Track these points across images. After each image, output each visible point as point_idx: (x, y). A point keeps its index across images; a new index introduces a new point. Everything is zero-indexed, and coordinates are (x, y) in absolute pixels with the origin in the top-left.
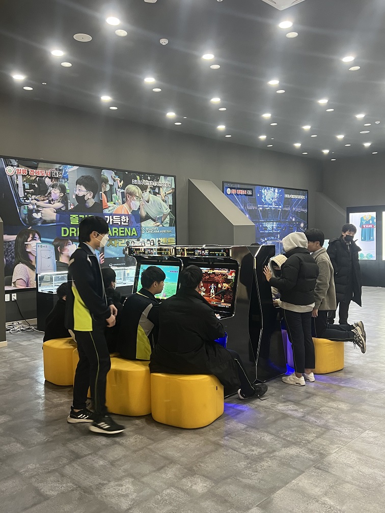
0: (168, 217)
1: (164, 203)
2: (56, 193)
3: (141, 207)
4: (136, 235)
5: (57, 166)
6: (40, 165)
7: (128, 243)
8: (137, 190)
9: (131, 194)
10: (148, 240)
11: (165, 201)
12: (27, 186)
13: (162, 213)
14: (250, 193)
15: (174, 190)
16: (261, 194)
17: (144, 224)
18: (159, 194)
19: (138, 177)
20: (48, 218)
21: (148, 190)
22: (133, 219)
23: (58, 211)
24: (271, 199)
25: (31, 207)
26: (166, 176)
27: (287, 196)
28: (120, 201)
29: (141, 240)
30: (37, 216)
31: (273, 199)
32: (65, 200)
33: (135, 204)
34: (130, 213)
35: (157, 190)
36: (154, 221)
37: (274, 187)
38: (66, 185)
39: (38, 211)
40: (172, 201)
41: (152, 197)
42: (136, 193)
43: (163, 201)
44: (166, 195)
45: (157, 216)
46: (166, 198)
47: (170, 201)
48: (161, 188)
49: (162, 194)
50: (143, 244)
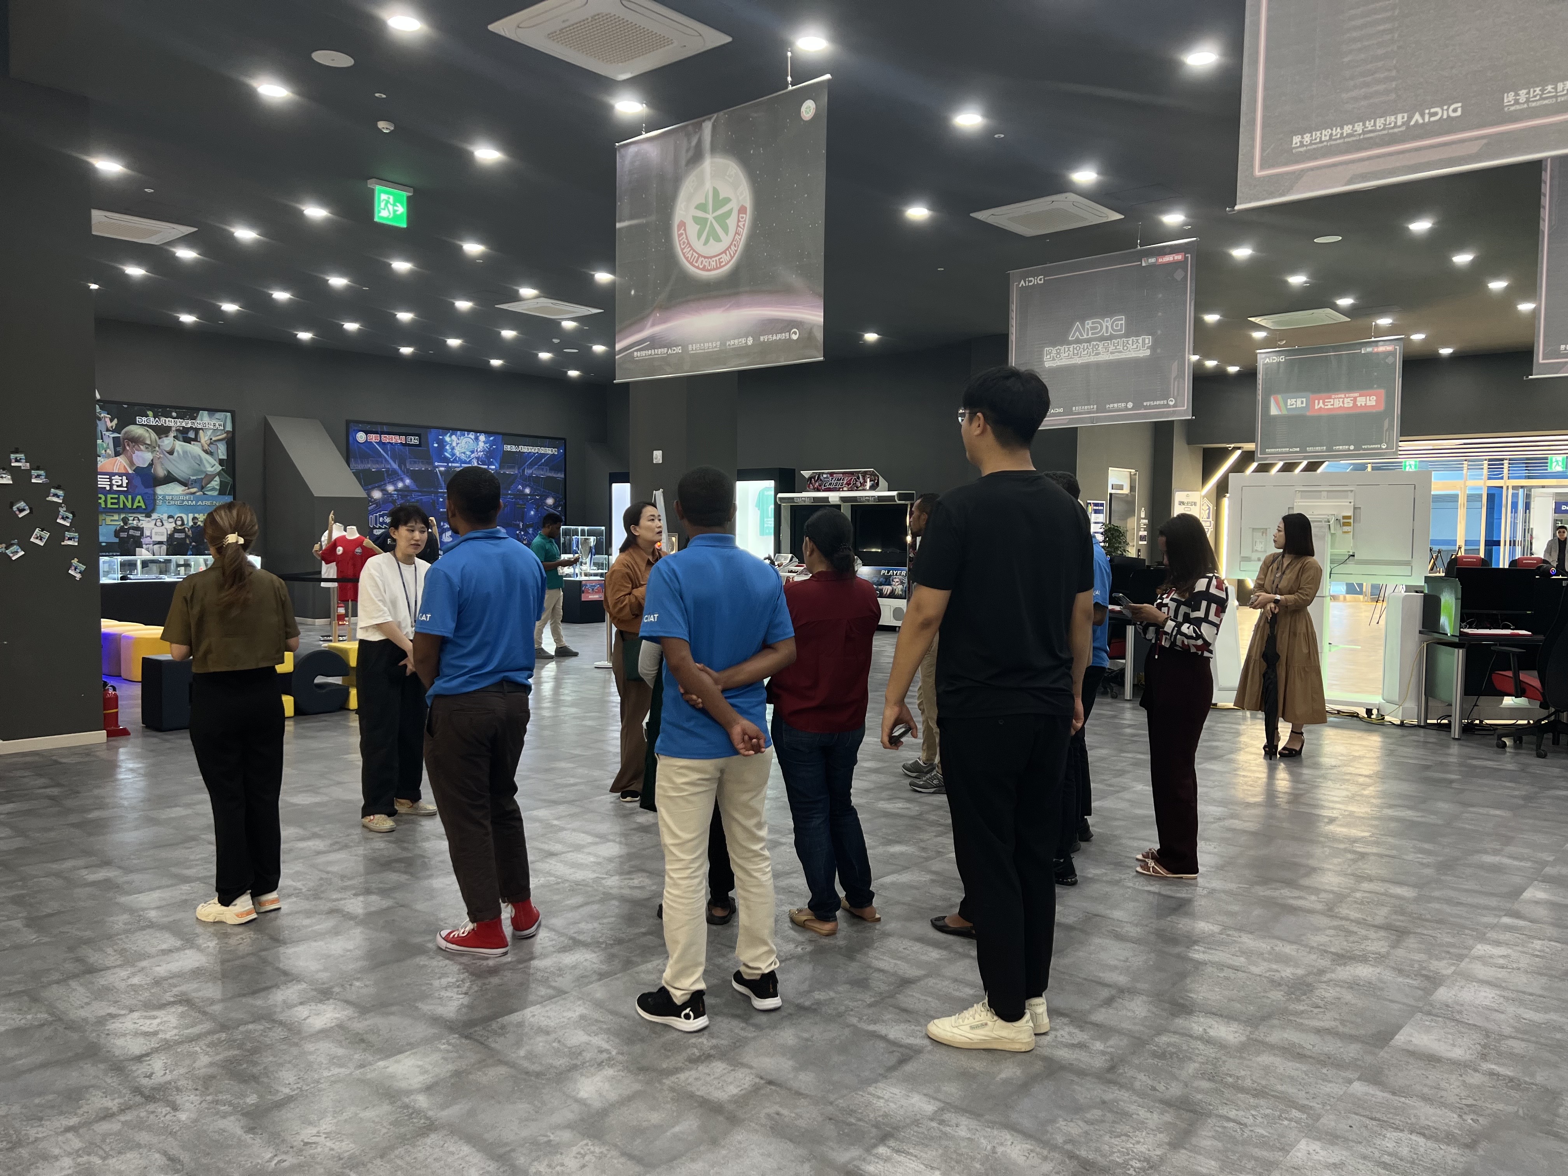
0: (217, 478)
1: (208, 457)
3: (156, 461)
4: (144, 507)
7: (125, 521)
8: (150, 436)
9: (136, 441)
10: (170, 517)
11: (211, 454)
13: (202, 472)
14: (414, 440)
15: (230, 435)
16: (442, 444)
17: (160, 490)
18: (196, 439)
19: (150, 413)
21: (172, 434)
22: (137, 481)
24: (468, 453)
26: (212, 411)
27: (508, 448)
28: (110, 452)
29: (155, 516)
31: (472, 452)
33: (143, 458)
34: (130, 472)
35: (191, 435)
36: (184, 484)
37: (476, 432)
40: (225, 453)
41: (179, 446)
42: (144, 439)
43: (206, 452)
44: (211, 443)
45: (192, 478)
46: (212, 448)
47: (222, 452)
48: (201, 431)
49: (203, 441)
50: (159, 523)
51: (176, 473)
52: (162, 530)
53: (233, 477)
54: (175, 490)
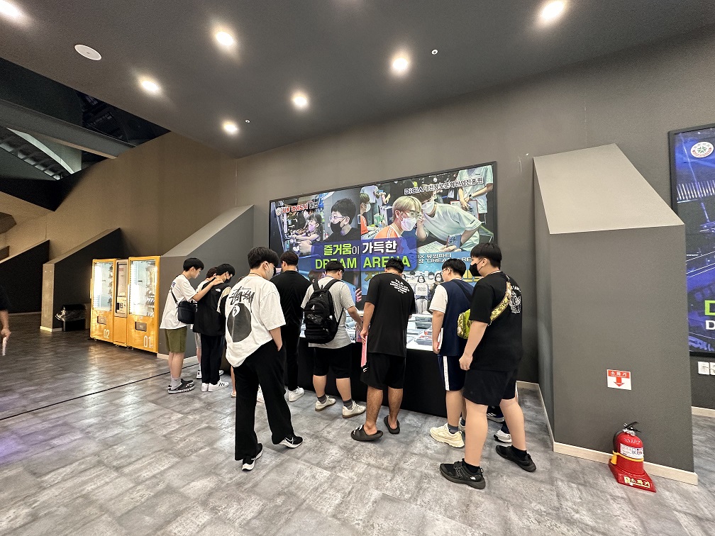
1: (467, 214)
2: (312, 225)
3: (419, 225)
5: (313, 197)
6: (301, 200)
8: (414, 203)
9: (403, 210)
10: (431, 274)
11: (470, 210)
12: (290, 223)
13: (461, 229)
15: (491, 188)
17: (423, 250)
18: (455, 199)
20: (304, 251)
21: (433, 198)
22: (404, 244)
23: (314, 243)
25: (292, 241)
28: (385, 222)
30: (296, 249)
32: (320, 231)
33: (408, 223)
34: (399, 236)
36: (444, 243)
38: (322, 214)
39: (297, 245)
40: (486, 207)
41: (441, 207)
42: (411, 206)
43: (466, 209)
44: (471, 200)
45: (451, 236)
46: (473, 204)
47: (482, 206)
48: (460, 190)
49: (462, 200)
50: (421, 280)
51: (437, 233)
52: (423, 285)
53: (495, 230)
54: (435, 249)
